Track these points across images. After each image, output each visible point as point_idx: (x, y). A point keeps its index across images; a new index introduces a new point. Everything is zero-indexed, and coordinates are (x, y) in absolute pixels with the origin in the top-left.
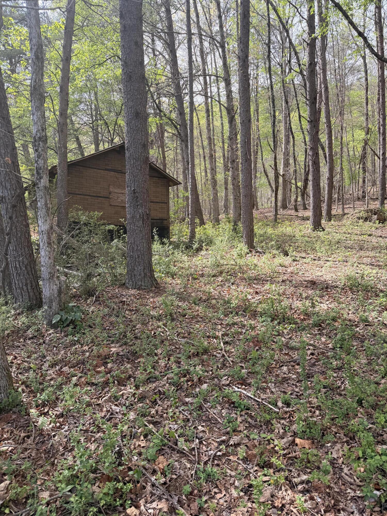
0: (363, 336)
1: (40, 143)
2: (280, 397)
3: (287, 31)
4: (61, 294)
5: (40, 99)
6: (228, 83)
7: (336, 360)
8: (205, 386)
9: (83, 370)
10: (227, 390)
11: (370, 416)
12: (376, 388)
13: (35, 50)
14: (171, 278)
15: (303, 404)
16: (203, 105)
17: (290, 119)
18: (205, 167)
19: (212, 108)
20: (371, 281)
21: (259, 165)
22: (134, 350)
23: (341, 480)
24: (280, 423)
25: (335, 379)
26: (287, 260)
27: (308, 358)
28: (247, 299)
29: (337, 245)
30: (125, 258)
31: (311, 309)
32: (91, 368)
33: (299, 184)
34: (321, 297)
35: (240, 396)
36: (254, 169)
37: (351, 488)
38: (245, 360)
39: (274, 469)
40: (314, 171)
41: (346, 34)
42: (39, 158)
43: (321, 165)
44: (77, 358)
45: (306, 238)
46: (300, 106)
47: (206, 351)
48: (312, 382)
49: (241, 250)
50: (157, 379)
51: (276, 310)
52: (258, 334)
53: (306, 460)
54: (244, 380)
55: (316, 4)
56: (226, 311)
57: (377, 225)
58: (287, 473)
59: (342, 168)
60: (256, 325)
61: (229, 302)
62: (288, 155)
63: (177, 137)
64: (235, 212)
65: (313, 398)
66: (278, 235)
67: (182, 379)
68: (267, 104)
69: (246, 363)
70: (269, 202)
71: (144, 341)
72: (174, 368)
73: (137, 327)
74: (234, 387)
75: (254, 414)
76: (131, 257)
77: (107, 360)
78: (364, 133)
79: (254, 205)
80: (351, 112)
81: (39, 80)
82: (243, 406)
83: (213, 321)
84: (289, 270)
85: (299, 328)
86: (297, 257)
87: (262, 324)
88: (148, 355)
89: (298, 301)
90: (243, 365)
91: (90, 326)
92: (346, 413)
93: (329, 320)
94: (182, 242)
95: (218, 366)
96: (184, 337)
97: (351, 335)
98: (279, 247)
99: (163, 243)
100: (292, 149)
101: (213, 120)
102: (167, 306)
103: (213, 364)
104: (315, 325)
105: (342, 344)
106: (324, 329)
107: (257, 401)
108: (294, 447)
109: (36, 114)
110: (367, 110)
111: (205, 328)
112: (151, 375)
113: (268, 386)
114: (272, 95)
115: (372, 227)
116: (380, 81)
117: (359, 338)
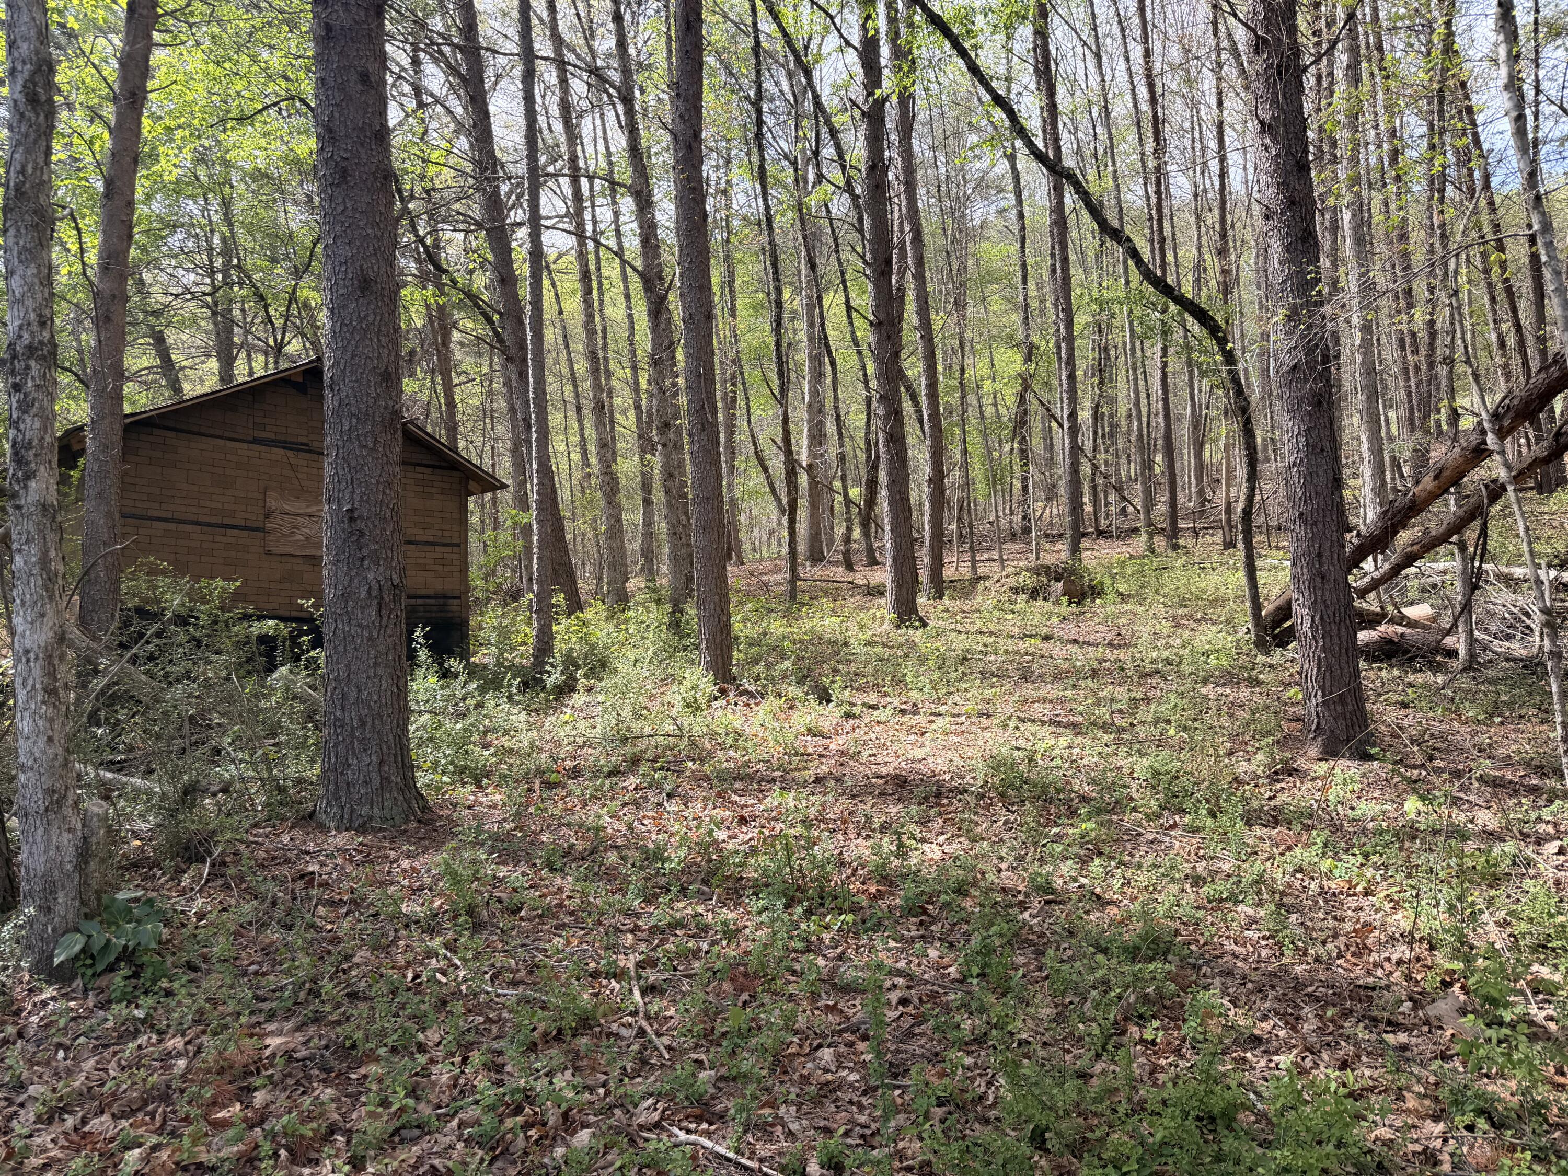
0: (1041, 935)
1: (33, 363)
2: (814, 1148)
3: (808, 73)
4: (87, 863)
5: (35, 227)
6: (644, 202)
7: (971, 1013)
8: (583, 1137)
9: (164, 1121)
10: (655, 1143)
12: (1080, 1091)
13: (26, 75)
14: (473, 788)
15: (879, 1162)
16: (572, 257)
17: (821, 312)
18: (582, 436)
19: (599, 269)
20: (1056, 772)
21: (742, 437)
22: (346, 1038)
25: (969, 1074)
26: (828, 716)
27: (892, 1014)
28: (715, 843)
29: (961, 669)
30: (316, 727)
31: (897, 862)
32: (194, 1112)
33: (854, 492)
34: (924, 822)
35: (694, 1157)
36: (726, 448)
38: (709, 1038)
40: (890, 462)
41: (963, 92)
42: (25, 412)
43: (911, 440)
44: (144, 1080)
45: (878, 650)
46: (848, 277)
47: (585, 1023)
48: (905, 1089)
49: (695, 687)
50: (423, 1128)
51: (800, 871)
52: (747, 953)
54: (706, 1104)
55: (881, 8)
56: (649, 884)
57: (1064, 608)
59: (965, 452)
60: (740, 924)
61: (658, 855)
62: (820, 411)
63: (492, 346)
64: (674, 574)
65: (911, 1140)
66: (801, 642)
67: (509, 1123)
68: (759, 267)
69: (712, 1049)
70: (774, 542)
71: (382, 1006)
72: (480, 1087)
73: (356, 960)
74: (675, 1130)
76: (338, 723)
77: (251, 1080)
78: (1019, 358)
79: (730, 549)
80: (984, 299)
81: (35, 169)
83: (607, 923)
84: (833, 746)
85: (864, 922)
86: (854, 705)
87: (759, 919)
88: (394, 1050)
89: (860, 840)
90: (703, 1057)
91: (191, 967)
93: (946, 892)
94: (508, 668)
95: (624, 1069)
96: (514, 984)
97: (1009, 935)
98: (805, 677)
99: (446, 675)
100: (830, 393)
101: (602, 302)
102: (459, 882)
103: (609, 1064)
104: (910, 911)
105: (986, 965)
106: (934, 920)
107: (746, 1168)
109: (20, 272)
110: (1026, 297)
111: (585, 946)
112: (405, 1118)
113: (777, 1117)
114: (772, 242)
115: (1051, 614)
116: (1055, 223)
117: (1031, 943)
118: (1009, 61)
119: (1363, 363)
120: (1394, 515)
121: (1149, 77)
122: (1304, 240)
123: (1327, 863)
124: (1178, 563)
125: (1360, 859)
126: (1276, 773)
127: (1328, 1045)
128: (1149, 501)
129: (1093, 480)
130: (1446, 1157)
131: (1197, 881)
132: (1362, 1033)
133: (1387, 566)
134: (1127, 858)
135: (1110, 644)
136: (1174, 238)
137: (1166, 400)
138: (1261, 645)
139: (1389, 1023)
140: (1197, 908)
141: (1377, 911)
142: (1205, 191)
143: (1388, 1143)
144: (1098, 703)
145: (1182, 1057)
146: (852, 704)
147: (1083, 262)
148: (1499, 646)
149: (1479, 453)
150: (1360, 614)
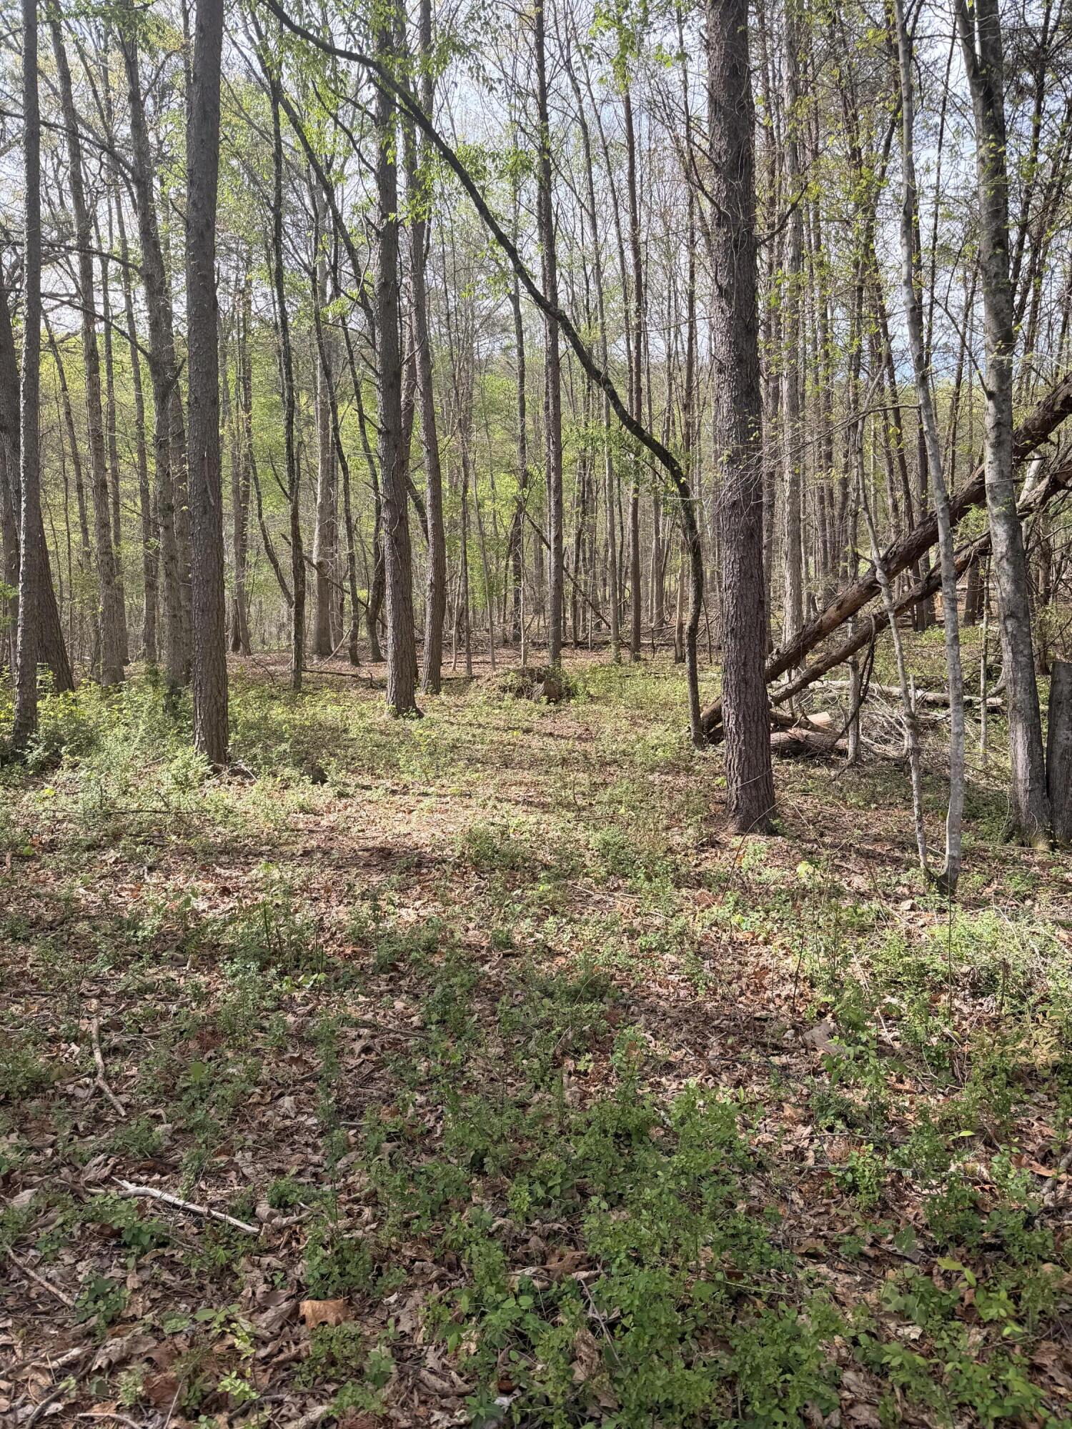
0: (498, 984)
2: (265, 1189)
3: (329, 189)
7: (427, 1056)
8: (24, 1198)
10: (102, 1197)
11: (499, 1196)
12: (518, 1119)
15: (328, 1197)
16: (79, 337)
17: (335, 419)
18: (83, 516)
19: (108, 351)
20: (524, 844)
21: (253, 531)
23: (419, 1390)
24: (259, 1266)
25: (421, 1111)
26: (322, 795)
27: (354, 1062)
28: (193, 911)
29: (450, 755)
31: (374, 925)
33: (363, 594)
34: (403, 889)
35: (142, 1208)
37: (442, 1409)
38: (170, 1093)
39: (231, 1411)
40: (395, 564)
45: (377, 737)
46: (362, 389)
47: (37, 1086)
48: (359, 1129)
49: (187, 766)
51: (278, 937)
52: (216, 1014)
53: (324, 1360)
54: (160, 1157)
55: (400, 140)
56: (120, 952)
57: (544, 707)
58: (267, 1413)
59: (465, 563)
60: (213, 987)
61: (132, 924)
62: (332, 513)
64: (173, 657)
65: (360, 1174)
66: (303, 727)
68: (274, 369)
69: (171, 1104)
70: (283, 636)
74: (126, 1184)
75: (181, 1254)
78: (515, 483)
80: (487, 425)
82: (148, 1237)
84: (324, 823)
85: (336, 980)
86: (348, 785)
87: (230, 982)
89: (341, 907)
90: (161, 1111)
92: (441, 1198)
93: (417, 951)
95: (76, 1127)
97: (469, 985)
98: (303, 760)
100: (342, 498)
101: (110, 383)
103: (59, 1123)
104: (381, 968)
105: (446, 1013)
106: (403, 975)
107: (195, 1213)
108: (296, 1329)
110: (523, 429)
111: (45, 1012)
113: (231, 1162)
114: (286, 342)
115: (532, 710)
116: (549, 363)
117: (488, 991)
118: (516, 211)
119: (791, 512)
120: (805, 638)
121: (635, 242)
122: (748, 394)
123: (736, 919)
124: (639, 672)
125: (762, 913)
126: (702, 845)
127: (727, 1068)
128: (619, 620)
129: (574, 597)
130: (810, 1154)
131: (633, 934)
132: (755, 1058)
133: (798, 679)
134: (577, 916)
135: (579, 738)
136: (649, 392)
137: (635, 532)
138: (699, 742)
139: (776, 1047)
140: (632, 957)
141: (773, 957)
142: (677, 353)
143: (768, 1146)
144: (565, 787)
145: (608, 1084)
146: (345, 784)
147: (573, 403)
148: (879, 748)
149: (871, 589)
150: (775, 718)
